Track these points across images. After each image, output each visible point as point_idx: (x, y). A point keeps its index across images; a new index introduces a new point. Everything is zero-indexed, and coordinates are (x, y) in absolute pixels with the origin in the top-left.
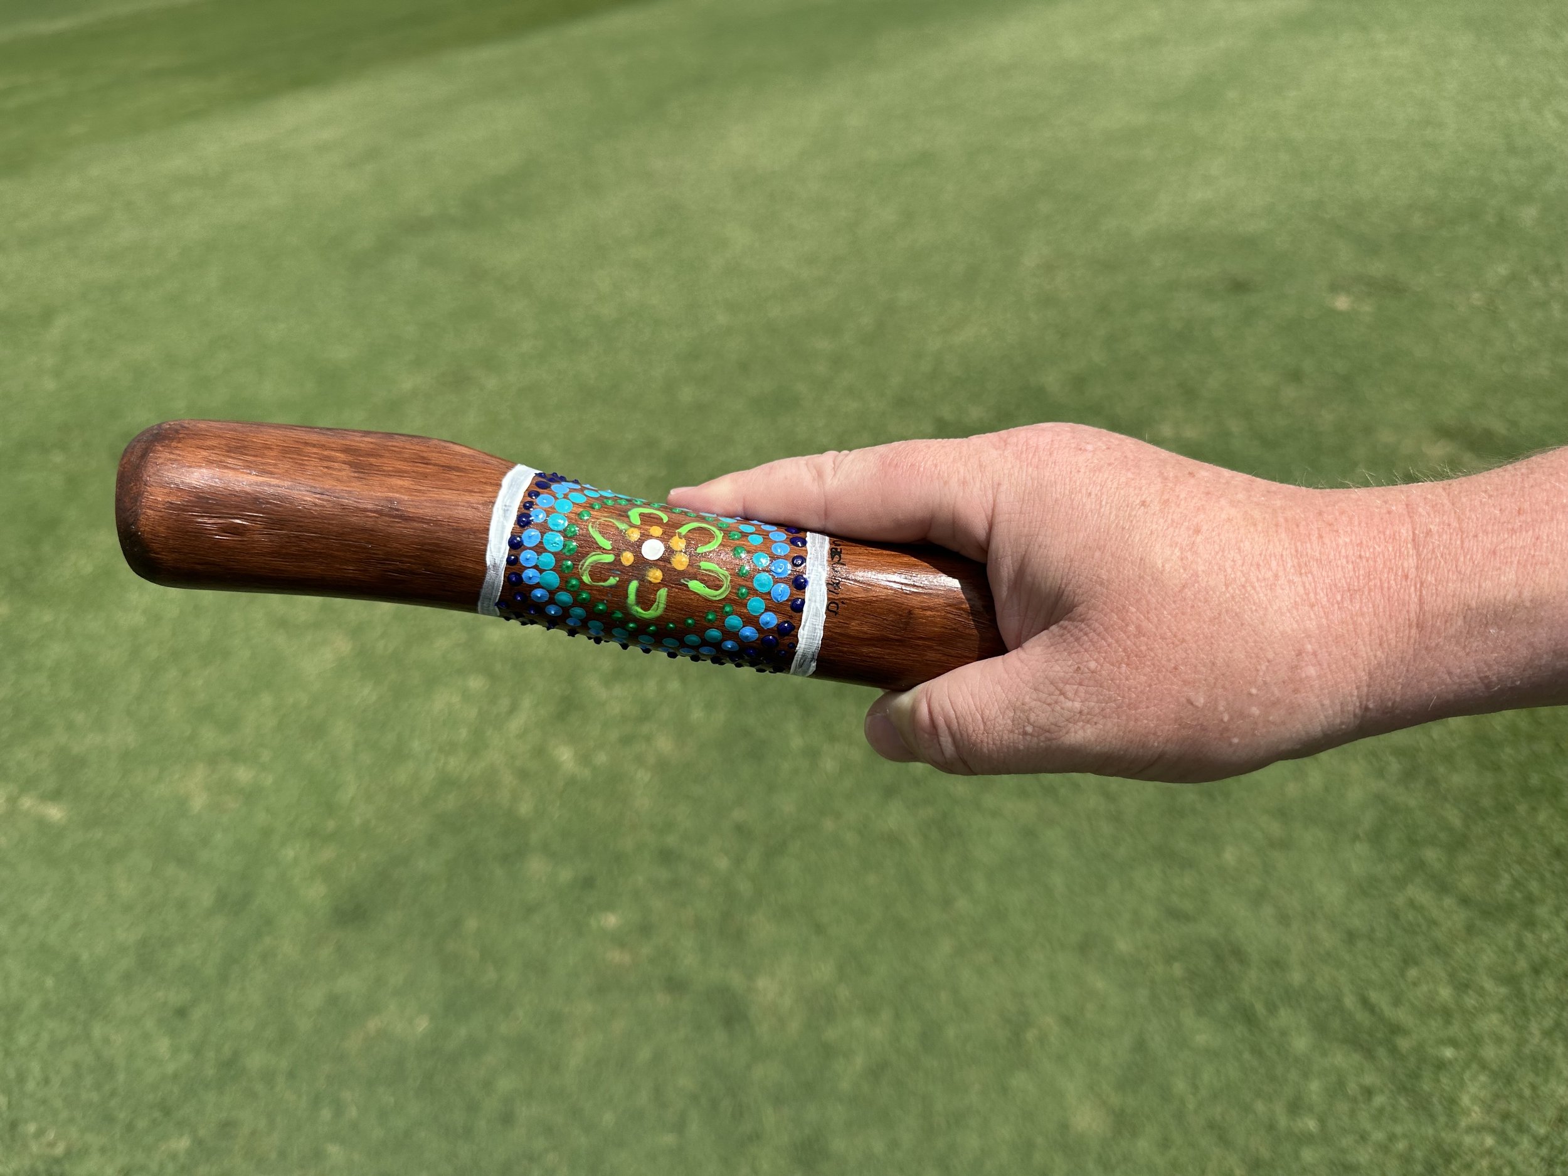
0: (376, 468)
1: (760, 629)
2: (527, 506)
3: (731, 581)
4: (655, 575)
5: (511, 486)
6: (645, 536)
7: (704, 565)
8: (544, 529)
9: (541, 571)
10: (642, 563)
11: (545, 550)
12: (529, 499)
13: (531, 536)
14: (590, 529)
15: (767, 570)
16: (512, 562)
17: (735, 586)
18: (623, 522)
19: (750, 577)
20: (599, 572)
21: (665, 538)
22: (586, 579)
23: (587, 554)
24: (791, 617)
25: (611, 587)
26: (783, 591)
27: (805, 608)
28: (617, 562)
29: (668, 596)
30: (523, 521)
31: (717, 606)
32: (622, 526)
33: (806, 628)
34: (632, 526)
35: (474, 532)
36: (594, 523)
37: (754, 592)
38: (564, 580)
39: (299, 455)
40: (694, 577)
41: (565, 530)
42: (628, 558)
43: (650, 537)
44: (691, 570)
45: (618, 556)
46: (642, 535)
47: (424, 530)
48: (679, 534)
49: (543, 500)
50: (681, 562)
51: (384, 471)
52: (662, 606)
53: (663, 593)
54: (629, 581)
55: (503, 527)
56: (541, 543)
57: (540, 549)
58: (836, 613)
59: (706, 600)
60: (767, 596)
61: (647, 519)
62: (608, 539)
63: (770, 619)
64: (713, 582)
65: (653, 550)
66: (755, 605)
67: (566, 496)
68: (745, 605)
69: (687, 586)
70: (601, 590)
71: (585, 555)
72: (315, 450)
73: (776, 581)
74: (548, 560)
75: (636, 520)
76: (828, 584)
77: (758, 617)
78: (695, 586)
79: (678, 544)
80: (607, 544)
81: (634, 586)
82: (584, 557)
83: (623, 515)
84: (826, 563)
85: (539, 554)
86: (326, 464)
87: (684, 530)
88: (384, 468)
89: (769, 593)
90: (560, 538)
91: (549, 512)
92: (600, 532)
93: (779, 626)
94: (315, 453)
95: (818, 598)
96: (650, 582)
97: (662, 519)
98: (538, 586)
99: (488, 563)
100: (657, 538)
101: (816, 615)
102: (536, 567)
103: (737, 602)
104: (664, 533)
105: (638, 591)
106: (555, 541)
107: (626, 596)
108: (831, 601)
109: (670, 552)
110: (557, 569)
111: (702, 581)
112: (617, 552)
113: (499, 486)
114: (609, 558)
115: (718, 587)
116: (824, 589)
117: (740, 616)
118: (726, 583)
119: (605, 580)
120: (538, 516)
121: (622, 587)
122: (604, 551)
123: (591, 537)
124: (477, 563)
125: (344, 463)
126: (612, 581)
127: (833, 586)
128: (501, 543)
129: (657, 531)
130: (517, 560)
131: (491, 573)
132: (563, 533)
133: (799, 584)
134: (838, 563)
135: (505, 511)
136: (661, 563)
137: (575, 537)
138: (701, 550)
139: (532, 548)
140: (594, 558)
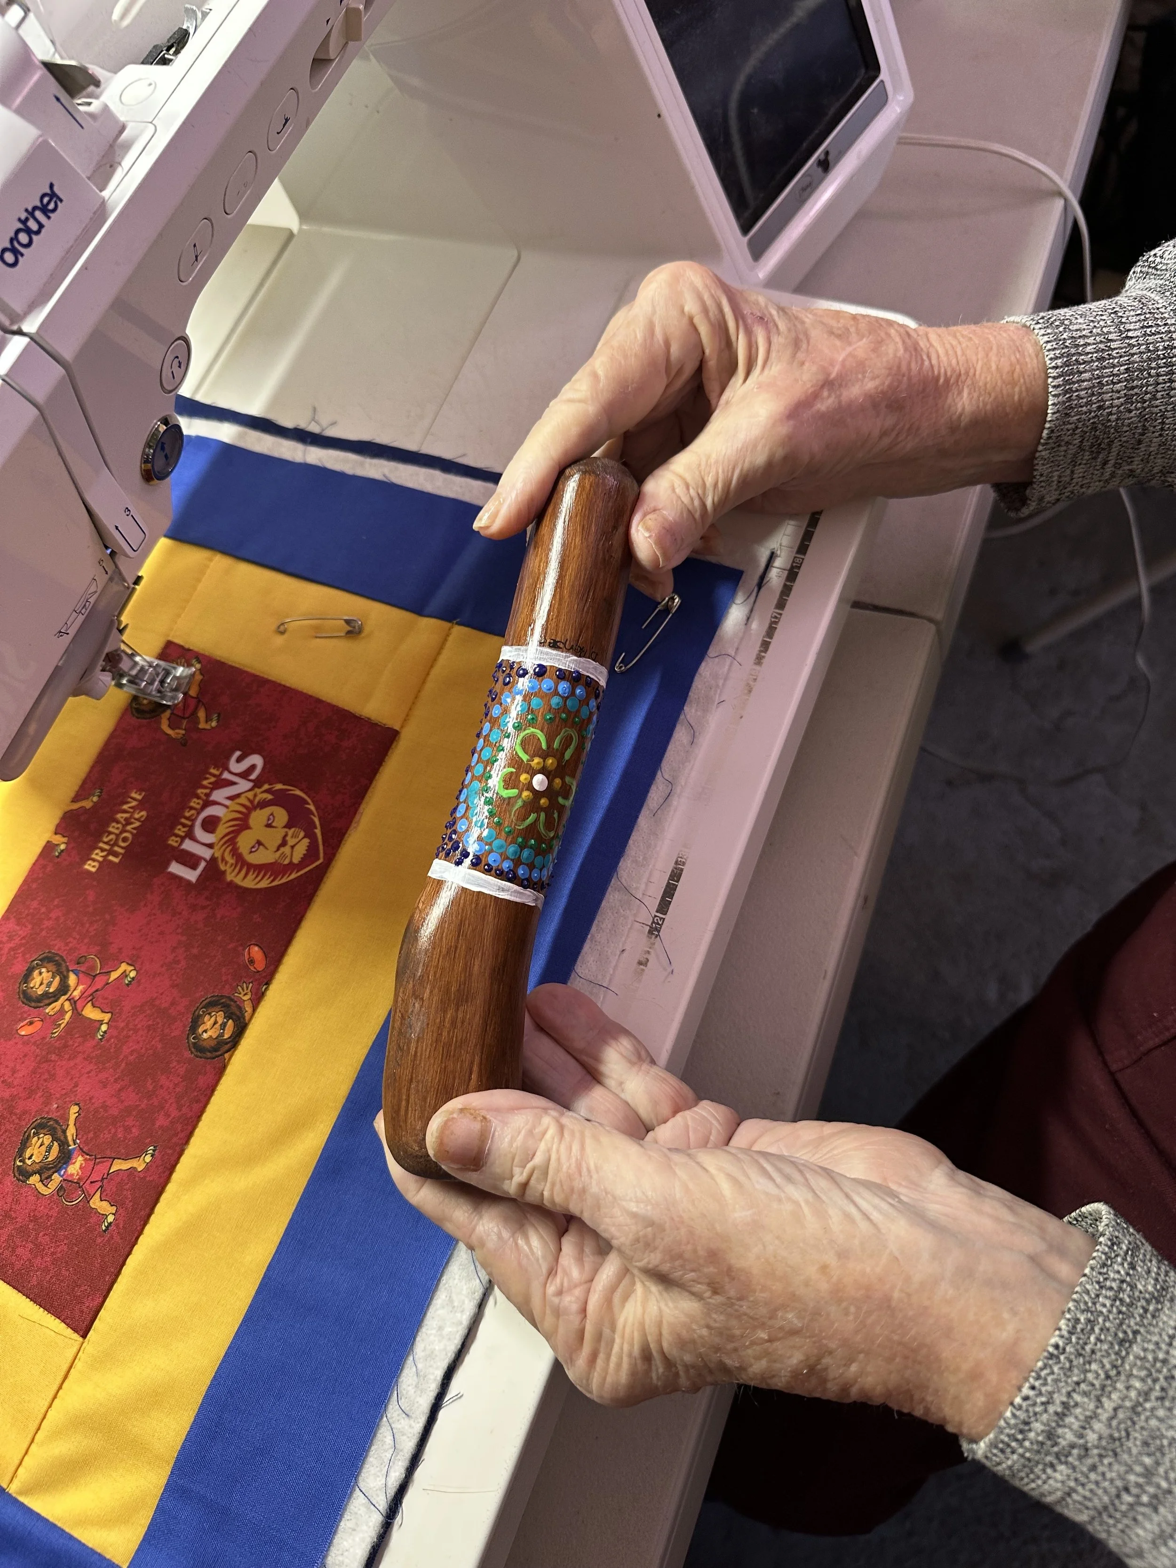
0: (462, 986)
2: (497, 874)
3: (568, 728)
4: (557, 783)
6: (529, 787)
7: (556, 745)
8: (517, 862)
10: (549, 793)
11: (533, 862)
12: (492, 872)
13: (521, 872)
14: (521, 827)
15: (565, 699)
16: (537, 887)
17: (572, 725)
18: (516, 802)
19: (569, 713)
20: (549, 825)
21: (533, 772)
22: (552, 835)
23: (538, 831)
24: (592, 688)
28: (546, 810)
32: (520, 803)
34: (519, 795)
39: (450, 1045)
40: (563, 755)
43: (530, 783)
44: (557, 756)
45: (542, 809)
46: (528, 789)
48: (528, 761)
49: (494, 860)
50: (551, 763)
51: (465, 980)
53: (568, 780)
54: (557, 804)
56: (527, 865)
59: (576, 749)
60: (580, 703)
61: (512, 783)
62: (530, 815)
63: (592, 704)
64: (567, 741)
65: (540, 783)
67: (489, 843)
68: (584, 720)
71: (539, 833)
72: (445, 1034)
73: (573, 693)
75: (514, 792)
78: (568, 755)
80: (533, 817)
81: (561, 800)
82: (540, 835)
83: (511, 801)
84: (564, 654)
85: (534, 867)
86: (459, 1024)
87: (525, 757)
88: (462, 979)
89: (580, 701)
90: (526, 853)
91: (504, 857)
92: (524, 820)
93: (595, 698)
94: (449, 1032)
95: (587, 666)
96: (559, 788)
97: (511, 773)
99: (533, 905)
100: (532, 778)
101: (595, 668)
102: (541, 870)
103: (580, 726)
104: (527, 772)
107: (565, 807)
108: (590, 656)
109: (543, 771)
111: (566, 750)
112: (537, 809)
113: (480, 893)
114: (542, 817)
115: (571, 738)
116: (579, 659)
118: (569, 732)
120: (507, 866)
121: (559, 809)
122: (537, 820)
123: (527, 827)
125: (457, 1010)
126: (555, 815)
127: (580, 652)
128: (525, 895)
129: (524, 777)
130: (535, 883)
132: (522, 848)
133: (577, 678)
134: (565, 644)
135: (503, 890)
136: (550, 777)
137: (526, 839)
138: (544, 746)
139: (531, 871)
140: (541, 827)
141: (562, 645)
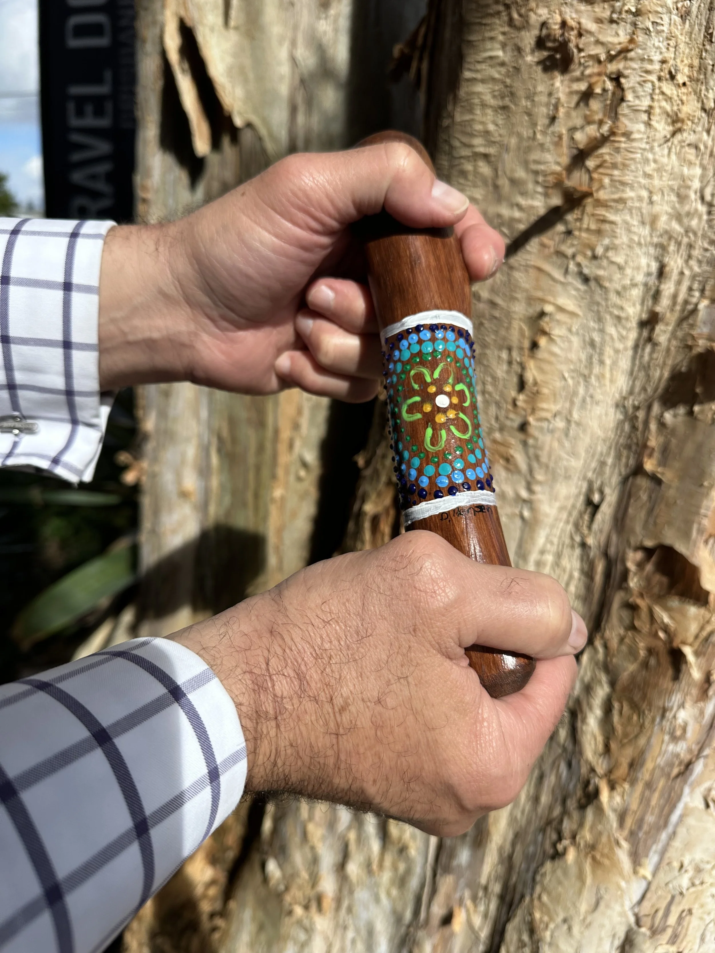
1: (417, 479)
2: (444, 327)
3: (439, 451)
4: (428, 408)
5: (453, 316)
6: (449, 395)
7: (443, 433)
8: (433, 340)
9: (409, 348)
10: (431, 398)
11: (421, 345)
12: (448, 327)
13: (426, 335)
14: (442, 364)
15: (454, 469)
16: (408, 332)
17: (437, 454)
18: (454, 381)
19: (446, 460)
20: (420, 378)
21: (452, 406)
22: (412, 373)
23: (427, 367)
24: (430, 494)
25: (413, 387)
26: (444, 482)
27: (438, 500)
28: (427, 385)
29: (419, 420)
30: (433, 328)
31: (421, 448)
32: (451, 380)
33: (427, 506)
34: (453, 386)
35: (417, 305)
36: (447, 365)
37: (437, 465)
38: (408, 362)
40: (434, 429)
41: (437, 351)
42: (432, 389)
43: (450, 398)
44: (438, 427)
45: (432, 384)
46: (450, 393)
47: (409, 281)
48: (458, 414)
49: (451, 335)
50: (441, 419)
52: (411, 419)
53: (419, 416)
54: (419, 395)
55: (426, 319)
56: (424, 341)
57: (420, 342)
58: (442, 519)
59: (423, 442)
60: (438, 474)
61: (461, 395)
62: (440, 375)
63: (424, 482)
64: (434, 440)
65: (442, 401)
66: (430, 470)
67: (458, 347)
68: (427, 464)
69: (427, 427)
70: (409, 383)
73: (449, 477)
74: (416, 349)
75: (458, 388)
76: (458, 508)
77: (423, 475)
78: (429, 432)
79: (452, 414)
80: (436, 375)
81: (417, 399)
82: (424, 366)
83: (458, 380)
84: (471, 503)
85: (418, 343)
87: (462, 415)
89: (440, 475)
90: (430, 350)
91: (445, 339)
92: (442, 370)
93: (423, 489)
95: (447, 505)
96: (422, 407)
97: (465, 402)
98: (400, 351)
99: (403, 320)
100: (451, 402)
101: (437, 508)
102: (410, 344)
103: (427, 459)
104: (455, 405)
105: (415, 403)
106: (428, 348)
107: (410, 398)
108: (448, 513)
109: (444, 411)
110: (413, 356)
111: (433, 435)
112: (434, 382)
113: (450, 309)
114: (428, 379)
115: (433, 444)
116: (454, 507)
117: (421, 464)
118: (437, 448)
119: (415, 383)
120: (439, 334)
121: (414, 393)
122: (432, 375)
123: (437, 366)
124: (402, 315)
126: (416, 387)
127: (458, 511)
128: (416, 321)
129: (455, 400)
130: (410, 333)
131: (399, 324)
132: (435, 350)
133: (452, 490)
134: (475, 511)
135: (436, 317)
136: (436, 409)
137: (434, 358)
138: (452, 428)
139: (419, 338)
140: (426, 372)
141: (476, 509)
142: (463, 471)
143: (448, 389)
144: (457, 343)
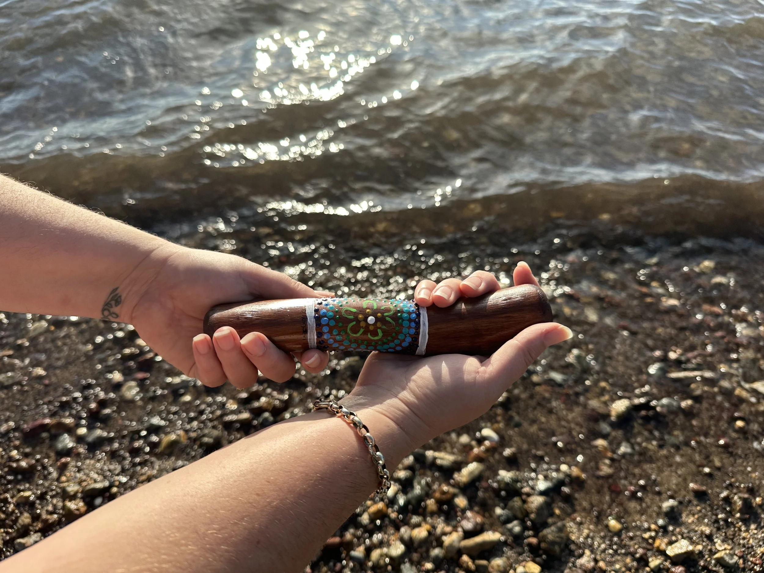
2: (418, 328)
4: (368, 312)
6: (375, 325)
7: (352, 317)
8: (410, 320)
10: (374, 315)
12: (418, 331)
13: (413, 316)
14: (394, 323)
15: (329, 320)
18: (384, 330)
20: (388, 310)
21: (368, 325)
22: (391, 307)
25: (382, 306)
28: (382, 313)
32: (384, 327)
34: (380, 328)
36: (394, 326)
40: (355, 313)
42: (379, 316)
43: (373, 325)
48: (363, 329)
49: (412, 331)
50: (361, 318)
53: (365, 307)
54: (377, 308)
61: (375, 334)
62: (387, 321)
64: (347, 312)
65: (371, 320)
69: (356, 310)
70: (385, 305)
75: (379, 331)
79: (363, 324)
82: (394, 312)
83: (384, 332)
87: (362, 331)
91: (409, 327)
92: (391, 323)
95: (310, 313)
96: (370, 309)
97: (371, 335)
100: (370, 325)
105: (373, 306)
106: (405, 317)
107: (377, 304)
108: (305, 313)
111: (352, 312)
114: (385, 314)
115: (345, 310)
116: (308, 316)
119: (385, 308)
120: (413, 325)
121: (379, 306)
122: (388, 316)
123: (393, 320)
127: (305, 318)
129: (371, 328)
132: (403, 320)
134: (303, 327)
135: (424, 324)
136: (367, 316)
137: (399, 319)
138: (354, 323)
140: (391, 314)
142: (328, 325)
143: (379, 324)
144: (408, 335)
